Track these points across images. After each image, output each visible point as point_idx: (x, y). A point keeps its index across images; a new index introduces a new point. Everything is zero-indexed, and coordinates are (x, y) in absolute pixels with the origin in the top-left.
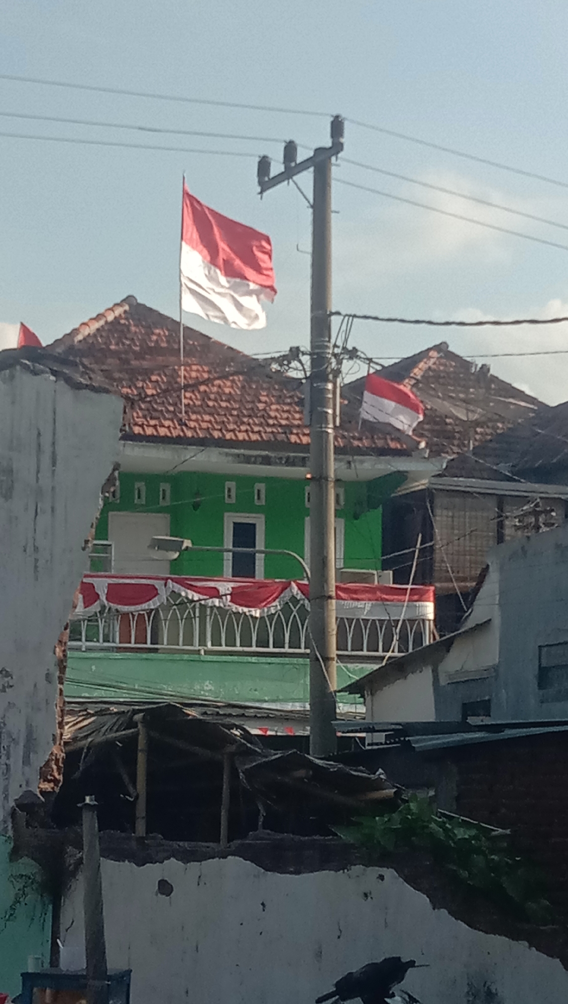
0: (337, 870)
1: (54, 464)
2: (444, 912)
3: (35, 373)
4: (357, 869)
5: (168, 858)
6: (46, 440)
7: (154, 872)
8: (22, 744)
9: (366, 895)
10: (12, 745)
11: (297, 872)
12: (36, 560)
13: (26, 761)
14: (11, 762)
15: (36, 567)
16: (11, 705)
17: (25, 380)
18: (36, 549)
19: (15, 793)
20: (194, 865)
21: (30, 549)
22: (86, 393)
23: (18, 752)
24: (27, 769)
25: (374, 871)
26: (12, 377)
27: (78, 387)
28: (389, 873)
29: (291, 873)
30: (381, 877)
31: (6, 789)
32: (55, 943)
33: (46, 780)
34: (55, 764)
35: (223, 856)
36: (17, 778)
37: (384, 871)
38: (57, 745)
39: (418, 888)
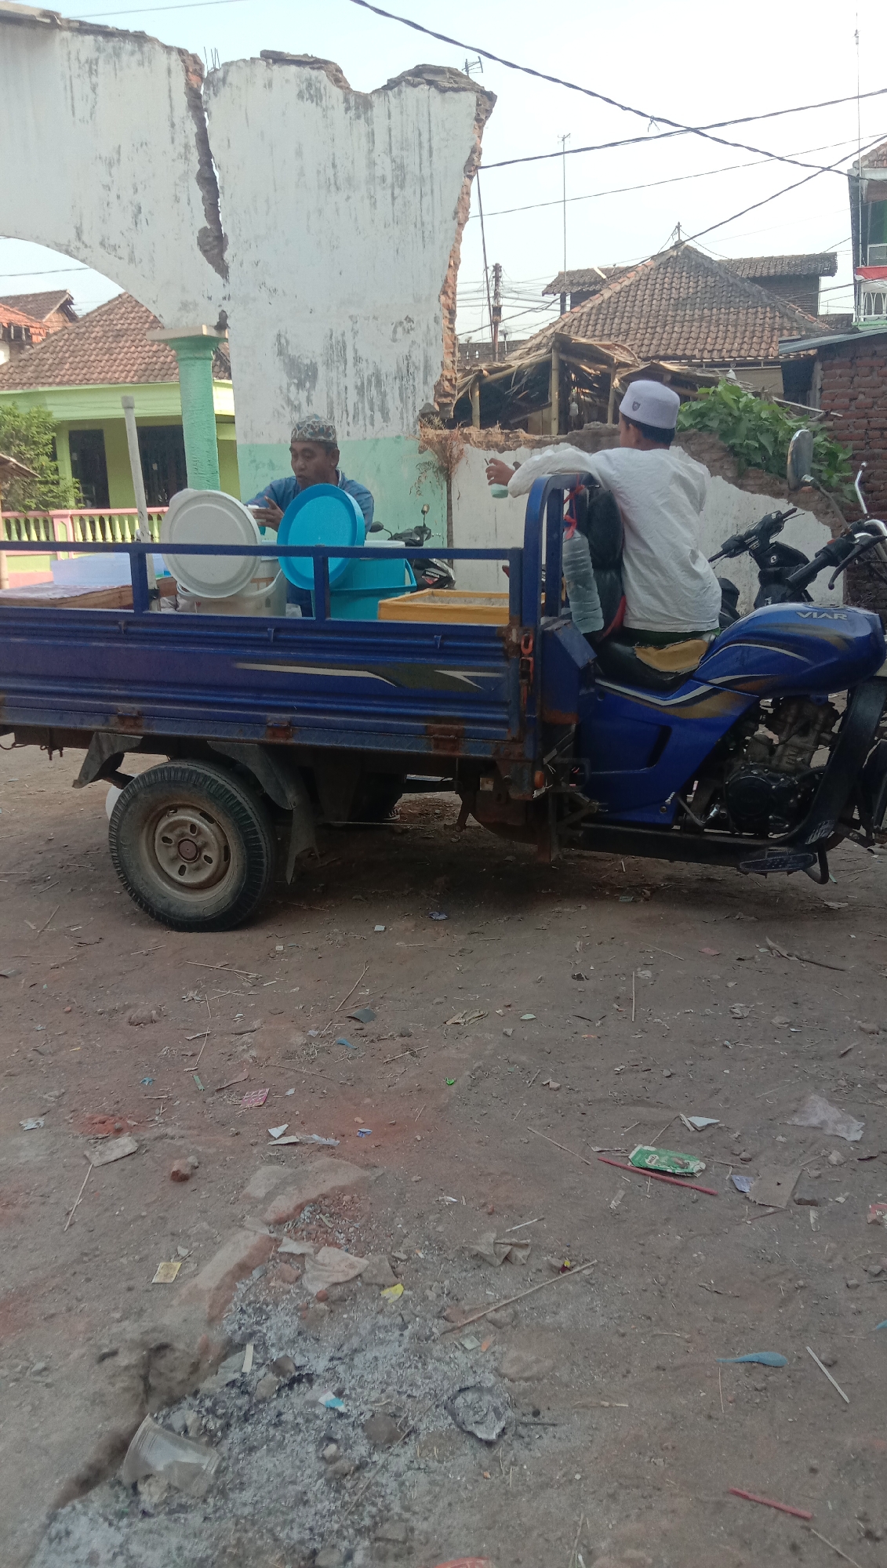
1: (431, 156)
2: (719, 478)
3: (415, 86)
5: (521, 445)
6: (425, 137)
7: (511, 456)
8: (422, 369)
10: (416, 370)
12: (423, 232)
13: (425, 382)
14: (416, 384)
15: (423, 237)
16: (413, 342)
17: (409, 92)
18: (423, 224)
19: (420, 406)
21: (419, 225)
22: (450, 94)
23: (420, 376)
24: (426, 388)
26: (400, 92)
27: (443, 91)
31: (414, 403)
32: (450, 508)
33: (441, 396)
34: (446, 383)
35: (558, 444)
36: (420, 394)
38: (447, 369)
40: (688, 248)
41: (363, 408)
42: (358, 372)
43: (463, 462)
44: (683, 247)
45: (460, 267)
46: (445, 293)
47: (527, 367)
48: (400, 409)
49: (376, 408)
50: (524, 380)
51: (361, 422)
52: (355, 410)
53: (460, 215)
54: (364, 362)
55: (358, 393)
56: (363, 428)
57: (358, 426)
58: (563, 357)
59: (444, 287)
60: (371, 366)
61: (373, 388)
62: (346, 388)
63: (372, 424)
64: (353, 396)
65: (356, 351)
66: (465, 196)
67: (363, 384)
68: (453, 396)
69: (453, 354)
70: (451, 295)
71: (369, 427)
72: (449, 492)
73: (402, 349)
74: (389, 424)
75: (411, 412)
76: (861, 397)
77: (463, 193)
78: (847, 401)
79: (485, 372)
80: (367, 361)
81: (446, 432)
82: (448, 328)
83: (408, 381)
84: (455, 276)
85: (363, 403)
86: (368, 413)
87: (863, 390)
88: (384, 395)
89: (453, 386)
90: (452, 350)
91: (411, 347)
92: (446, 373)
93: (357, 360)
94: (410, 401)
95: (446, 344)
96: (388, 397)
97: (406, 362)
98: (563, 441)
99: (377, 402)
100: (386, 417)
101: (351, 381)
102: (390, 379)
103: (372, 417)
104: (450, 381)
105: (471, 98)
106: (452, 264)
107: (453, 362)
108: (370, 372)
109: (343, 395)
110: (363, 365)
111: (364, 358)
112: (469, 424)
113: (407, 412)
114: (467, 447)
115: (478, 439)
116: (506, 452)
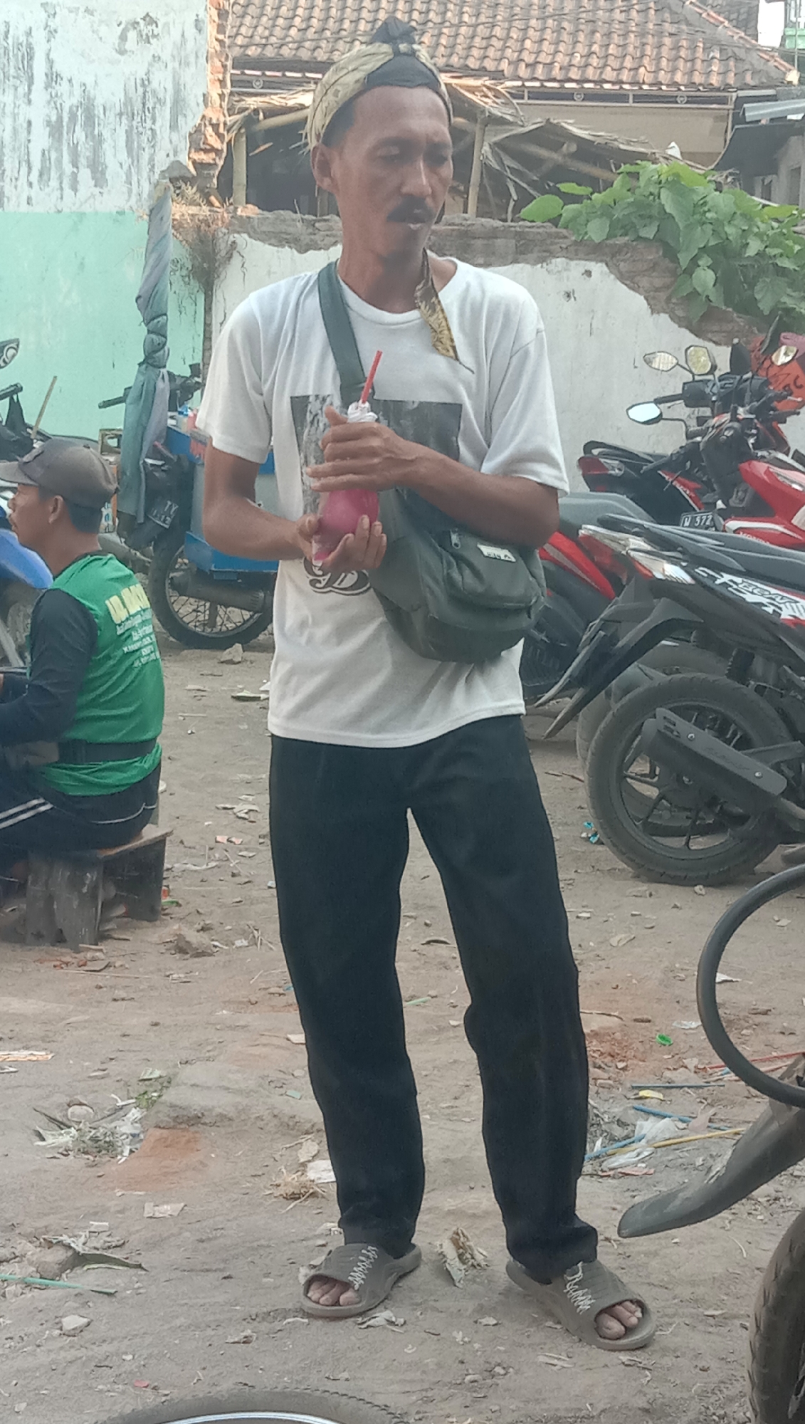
0: (534, 264)
2: (664, 318)
4: (559, 262)
5: (334, 244)
7: (317, 260)
8: (169, 103)
9: (569, 296)
10: (158, 106)
13: (174, 126)
14: (157, 127)
16: (156, 58)
19: (162, 163)
23: (164, 115)
24: (175, 136)
25: (578, 267)
28: (598, 268)
30: (588, 273)
31: (151, 160)
32: (207, 338)
33: (199, 150)
34: (210, 129)
36: (164, 145)
37: (592, 266)
38: (212, 107)
39: (634, 287)
41: (59, 161)
42: (53, 99)
43: (236, 260)
48: (125, 167)
49: (83, 161)
51: (54, 183)
52: (43, 161)
54: (65, 83)
55: (51, 135)
56: (58, 193)
57: (47, 190)
60: (77, 91)
61: (78, 128)
62: (29, 123)
63: (75, 190)
64: (40, 139)
65: (50, 62)
67: (60, 119)
68: (218, 152)
69: (224, 82)
71: (68, 192)
72: (208, 310)
73: (135, 65)
74: (105, 190)
75: (145, 174)
80: (70, 81)
81: (206, 210)
82: (217, 40)
83: (143, 121)
85: (59, 151)
86: (68, 168)
88: (98, 141)
89: (220, 136)
90: (221, 77)
91: (150, 65)
92: (210, 113)
93: (53, 78)
94: (145, 156)
96: (105, 146)
97: (140, 90)
99: (85, 151)
100: (99, 176)
101: (39, 111)
102: (111, 116)
103: (74, 176)
104: (215, 127)
107: (222, 96)
108: (74, 101)
109: (23, 135)
110: (63, 88)
111: (66, 76)
113: (138, 173)
114: (242, 239)
115: (264, 229)
116: (311, 252)
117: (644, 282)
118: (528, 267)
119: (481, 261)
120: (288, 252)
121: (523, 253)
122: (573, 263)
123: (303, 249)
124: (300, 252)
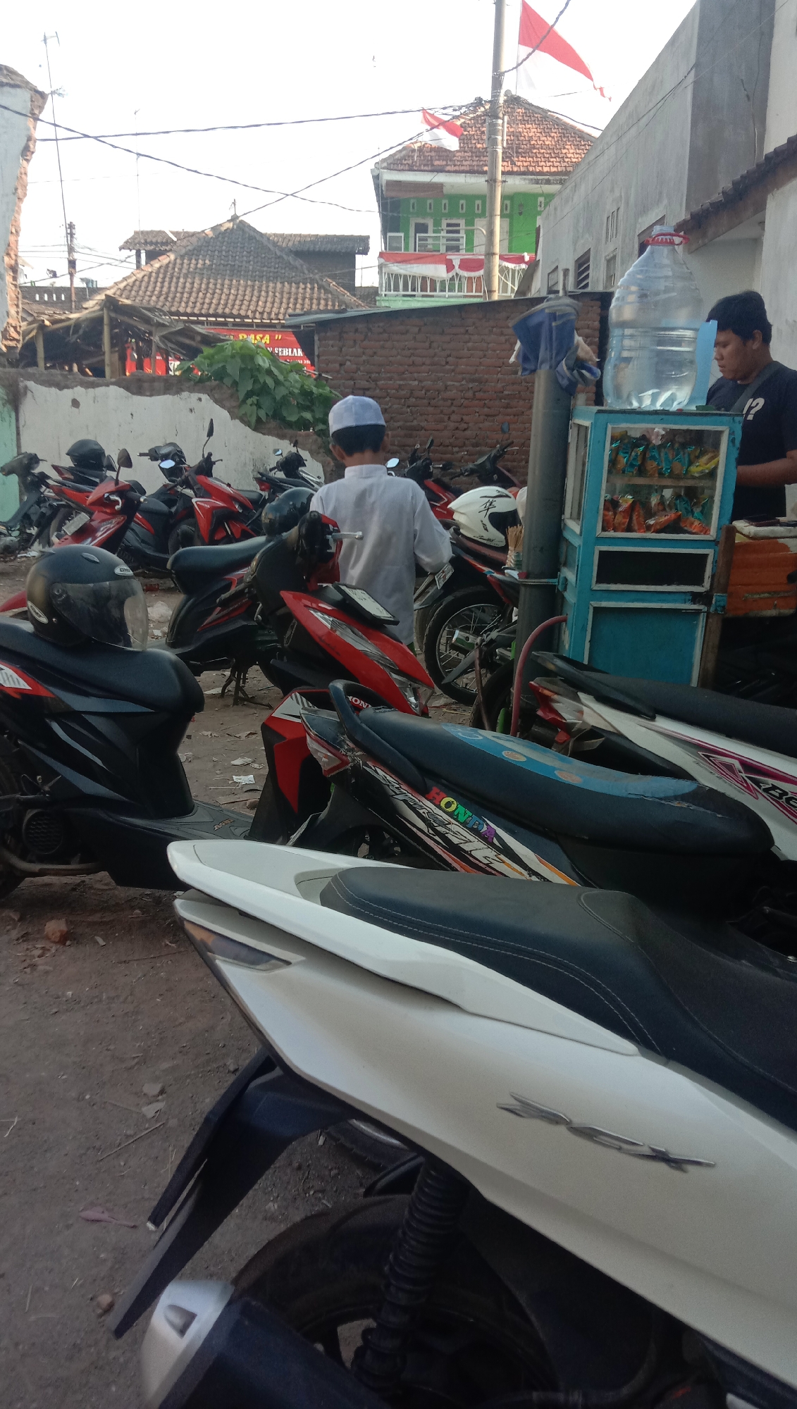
0: (174, 395)
2: (237, 421)
4: (185, 394)
5: (76, 386)
7: (68, 394)
9: (191, 410)
11: (151, 396)
20: (91, 390)
22: (7, 89)
25: (195, 396)
27: (1, 85)
28: (205, 397)
29: (147, 396)
30: (200, 399)
32: (18, 434)
33: (7, 339)
34: (12, 329)
35: (108, 386)
37: (201, 396)
38: (12, 318)
39: (223, 407)
40: (242, 222)
43: (29, 394)
44: (238, 221)
45: (21, 234)
46: (8, 254)
47: (84, 321)
50: (81, 332)
53: (19, 191)
58: (113, 315)
59: (7, 249)
66: (23, 176)
68: (18, 341)
69: (17, 306)
70: (13, 257)
72: (17, 420)
76: (348, 363)
77: (21, 174)
78: (337, 366)
79: (47, 323)
81: (13, 370)
82: (12, 284)
84: (17, 241)
87: (349, 358)
89: (18, 333)
90: (16, 303)
92: (10, 321)
95: (11, 297)
98: (113, 384)
104: (15, 328)
105: (27, 95)
106: (14, 231)
107: (17, 313)
112: (35, 364)
114: (31, 384)
115: (42, 378)
116: (66, 390)
117: (228, 404)
118: (171, 397)
119: (148, 394)
120: (54, 390)
121: (168, 389)
122: (192, 395)
123: (61, 388)
124: (60, 390)
